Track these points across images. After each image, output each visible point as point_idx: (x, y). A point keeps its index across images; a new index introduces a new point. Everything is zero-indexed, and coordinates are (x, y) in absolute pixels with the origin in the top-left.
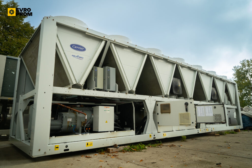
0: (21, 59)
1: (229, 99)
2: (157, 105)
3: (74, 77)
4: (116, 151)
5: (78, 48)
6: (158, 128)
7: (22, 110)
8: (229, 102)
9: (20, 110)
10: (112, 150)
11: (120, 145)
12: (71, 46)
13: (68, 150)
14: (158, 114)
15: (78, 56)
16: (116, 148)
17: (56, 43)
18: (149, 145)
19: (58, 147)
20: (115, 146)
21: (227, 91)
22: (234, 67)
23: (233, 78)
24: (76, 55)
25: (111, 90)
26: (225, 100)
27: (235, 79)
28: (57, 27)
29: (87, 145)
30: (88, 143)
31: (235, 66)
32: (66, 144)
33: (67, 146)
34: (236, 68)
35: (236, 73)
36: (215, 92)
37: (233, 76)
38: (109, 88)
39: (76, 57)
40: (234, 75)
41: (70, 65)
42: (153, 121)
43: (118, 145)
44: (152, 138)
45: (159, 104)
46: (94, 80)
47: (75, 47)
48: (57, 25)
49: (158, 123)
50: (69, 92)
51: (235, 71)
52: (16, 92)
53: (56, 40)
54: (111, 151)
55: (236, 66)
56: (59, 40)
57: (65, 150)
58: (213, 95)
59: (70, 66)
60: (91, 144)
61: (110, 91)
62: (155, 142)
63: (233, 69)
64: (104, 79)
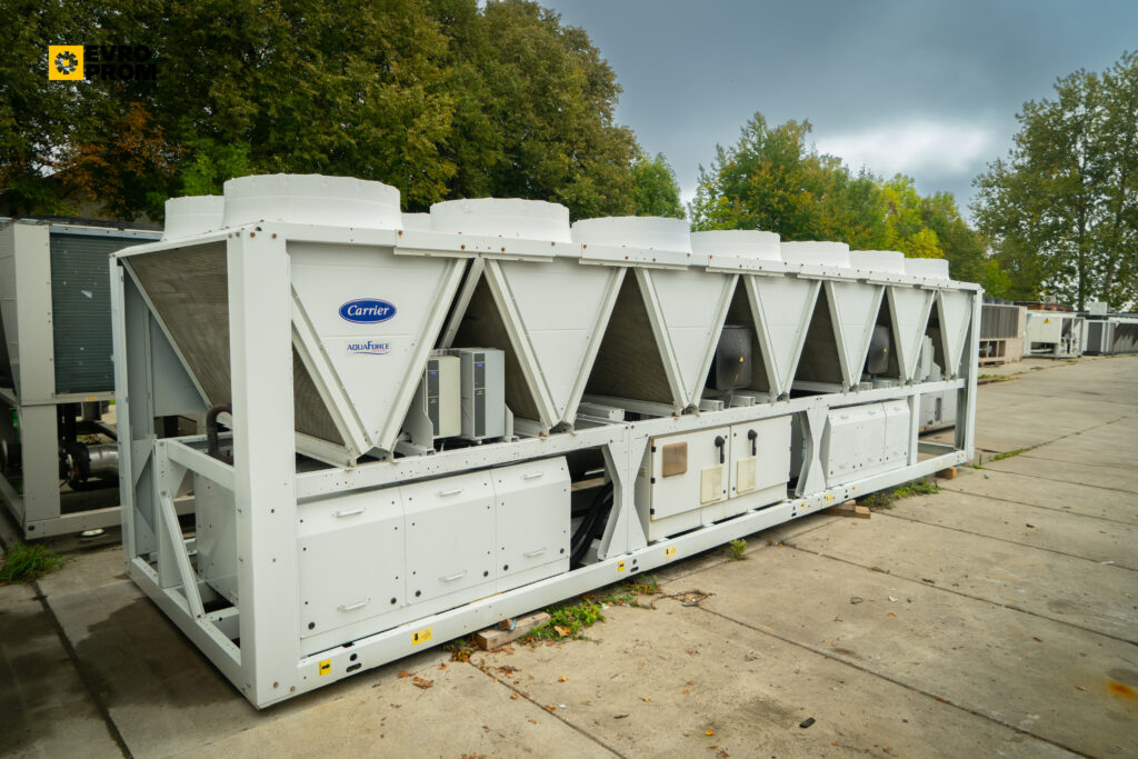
0: (126, 272)
1: (940, 357)
2: (654, 449)
3: (362, 427)
4: (506, 640)
5: (368, 312)
6: (651, 527)
7: (168, 492)
8: (938, 369)
9: (164, 493)
10: (495, 640)
11: (519, 617)
12: (345, 312)
13: (359, 666)
14: (653, 481)
15: (369, 346)
16: (505, 633)
17: (292, 323)
18: (617, 597)
19: (327, 666)
20: (502, 626)
21: (934, 326)
22: (1026, 107)
23: (1014, 154)
24: (362, 341)
25: (489, 435)
26: (920, 364)
27: (1020, 162)
28: (289, 257)
29: (416, 638)
30: (416, 635)
31: (1029, 102)
32: (351, 650)
33: (353, 657)
34: (1033, 111)
35: (1030, 133)
36: (886, 341)
37: (1014, 147)
38: (480, 429)
39: (365, 350)
40: (1020, 140)
41: (346, 386)
42: (635, 511)
43: (513, 619)
44: (626, 573)
45: (659, 444)
46: (427, 414)
47: (358, 313)
48: (288, 251)
49: (652, 512)
50: (349, 483)
51: (1028, 124)
52: (127, 405)
53: (289, 311)
54: (490, 645)
55: (1037, 102)
56: (298, 302)
57: (349, 669)
58: (873, 355)
59: (344, 392)
60: (427, 635)
61: (485, 442)
62: (635, 583)
63: (1021, 114)
64: (463, 398)
